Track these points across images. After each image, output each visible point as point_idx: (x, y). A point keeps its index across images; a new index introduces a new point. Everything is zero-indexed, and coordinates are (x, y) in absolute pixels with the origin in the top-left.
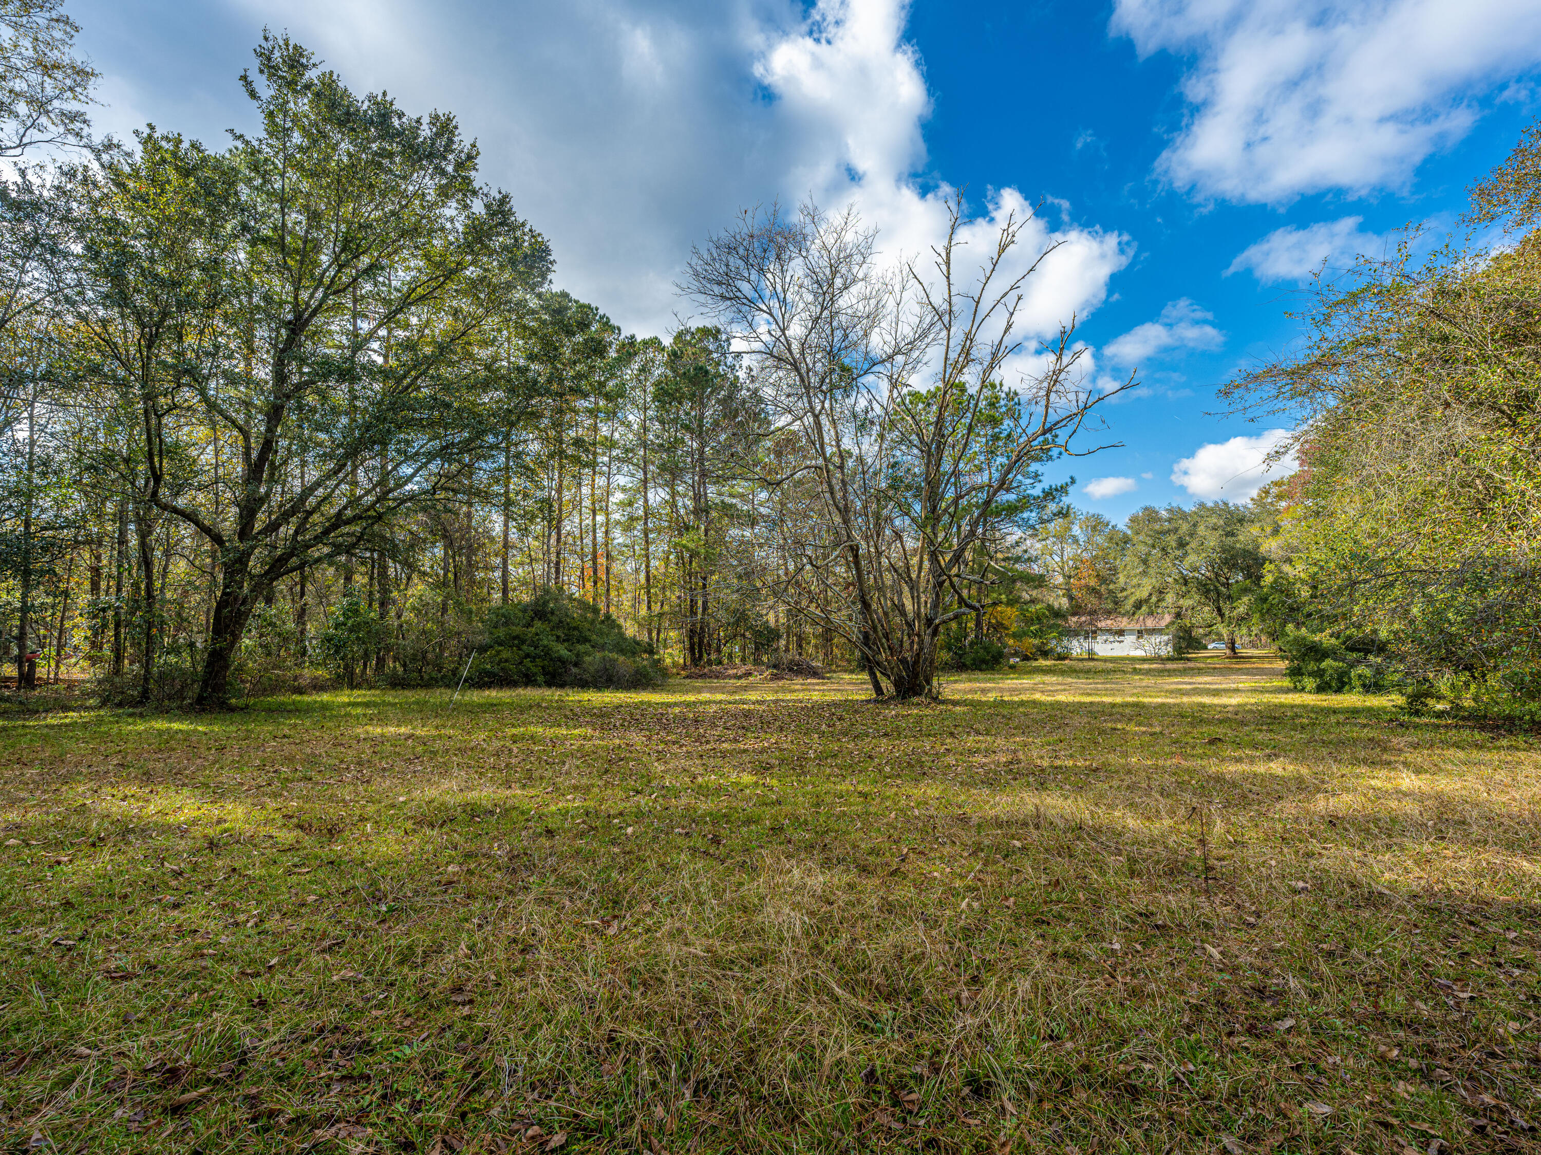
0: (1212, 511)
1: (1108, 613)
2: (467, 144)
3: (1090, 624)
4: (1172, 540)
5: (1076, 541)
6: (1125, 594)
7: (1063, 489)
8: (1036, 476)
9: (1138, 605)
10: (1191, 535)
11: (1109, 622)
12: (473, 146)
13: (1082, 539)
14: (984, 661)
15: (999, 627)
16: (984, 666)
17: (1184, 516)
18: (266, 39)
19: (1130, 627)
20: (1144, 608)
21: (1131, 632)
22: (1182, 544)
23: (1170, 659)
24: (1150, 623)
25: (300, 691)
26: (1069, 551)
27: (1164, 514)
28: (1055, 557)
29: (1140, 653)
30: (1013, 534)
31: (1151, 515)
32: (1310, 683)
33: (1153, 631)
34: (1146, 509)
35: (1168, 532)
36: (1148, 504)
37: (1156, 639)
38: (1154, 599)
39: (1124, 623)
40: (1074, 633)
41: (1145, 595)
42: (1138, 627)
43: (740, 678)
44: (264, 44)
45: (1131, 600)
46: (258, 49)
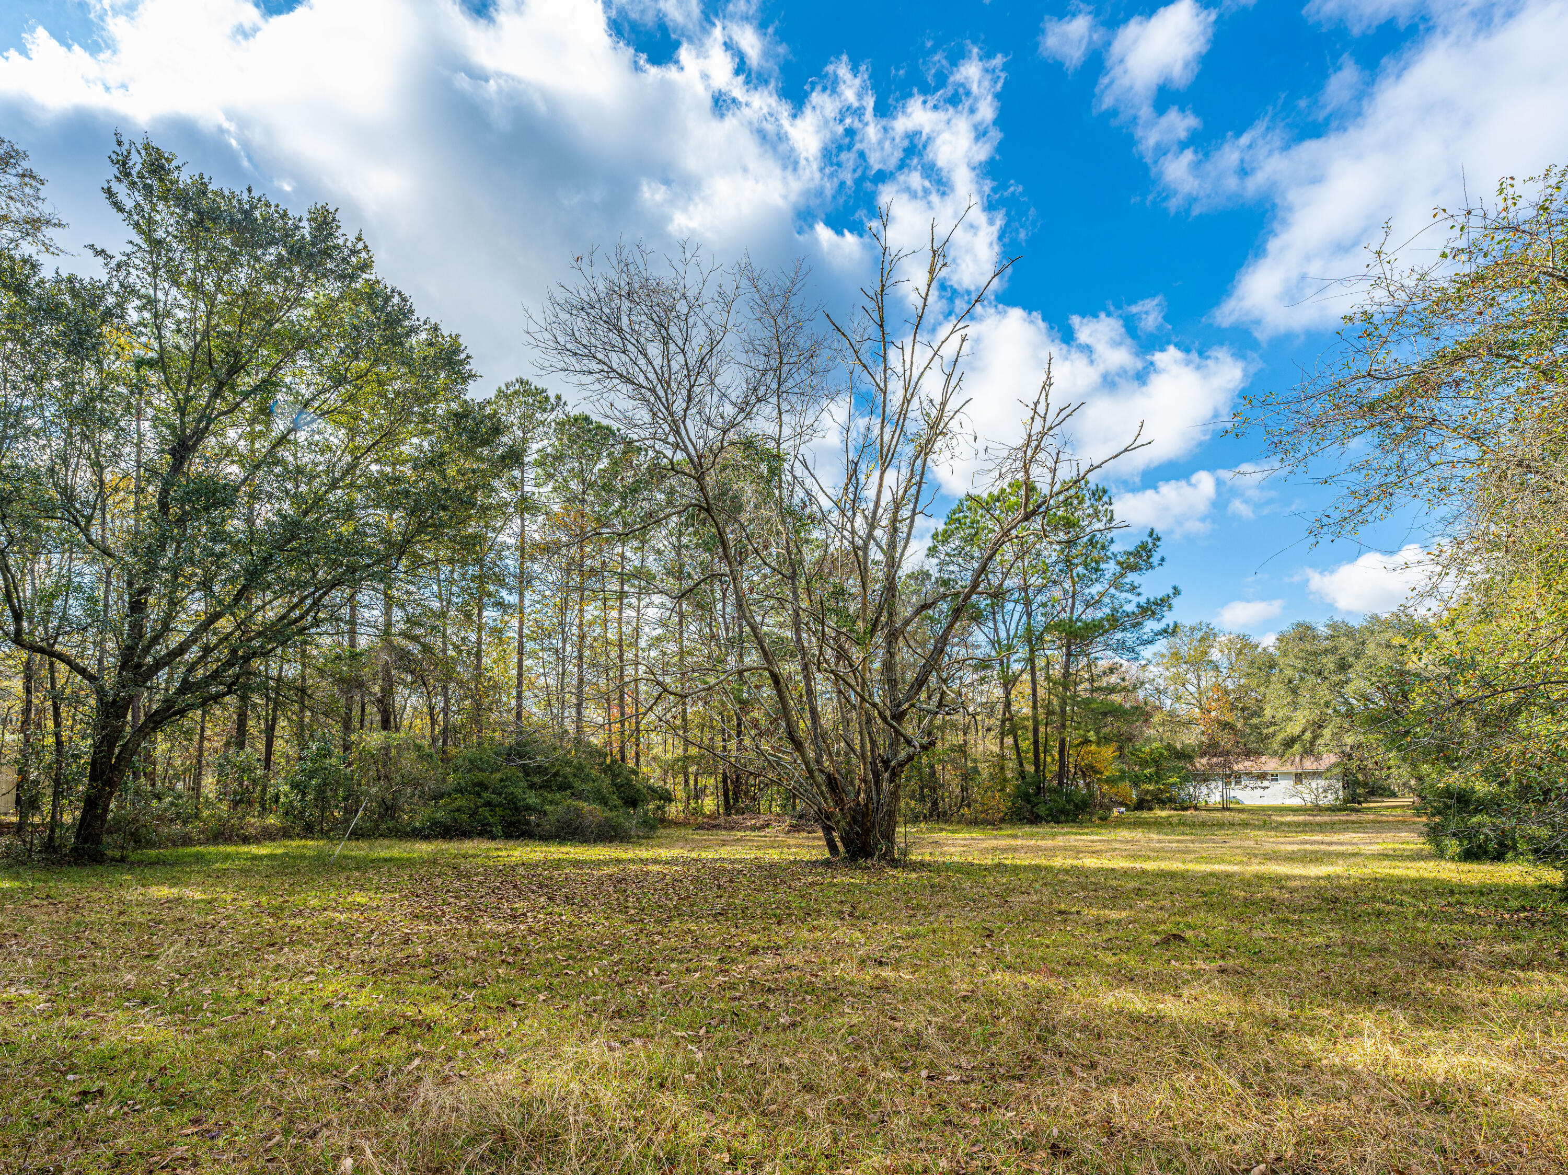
0: (1387, 625)
1: (1249, 754)
2: (352, 238)
3: (1224, 766)
4: (1329, 662)
5: (1216, 668)
6: (1272, 729)
7: (1164, 602)
8: (1133, 589)
9: (1289, 743)
10: (1358, 657)
11: (1248, 764)
12: (359, 239)
13: (1224, 664)
14: (1063, 811)
15: (1089, 771)
16: (1062, 818)
17: (1350, 633)
18: (120, 144)
19: (1285, 769)
20: (1296, 746)
21: (1286, 775)
22: (1343, 666)
23: (1332, 809)
24: (1309, 765)
25: (246, 840)
26: (1208, 679)
27: (1323, 631)
28: (1189, 687)
29: (1296, 802)
30: (1105, 659)
31: (1305, 632)
32: (1453, 846)
33: (1316, 775)
34: (1299, 625)
35: (1325, 652)
36: (1301, 620)
37: (1318, 784)
38: (1308, 735)
39: (1271, 764)
40: (1204, 778)
41: (1297, 730)
42: (1293, 770)
43: (759, 829)
44: (118, 149)
45: (1281, 736)
46: (114, 157)
